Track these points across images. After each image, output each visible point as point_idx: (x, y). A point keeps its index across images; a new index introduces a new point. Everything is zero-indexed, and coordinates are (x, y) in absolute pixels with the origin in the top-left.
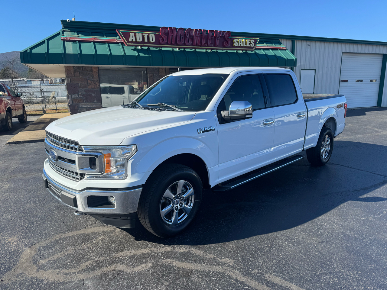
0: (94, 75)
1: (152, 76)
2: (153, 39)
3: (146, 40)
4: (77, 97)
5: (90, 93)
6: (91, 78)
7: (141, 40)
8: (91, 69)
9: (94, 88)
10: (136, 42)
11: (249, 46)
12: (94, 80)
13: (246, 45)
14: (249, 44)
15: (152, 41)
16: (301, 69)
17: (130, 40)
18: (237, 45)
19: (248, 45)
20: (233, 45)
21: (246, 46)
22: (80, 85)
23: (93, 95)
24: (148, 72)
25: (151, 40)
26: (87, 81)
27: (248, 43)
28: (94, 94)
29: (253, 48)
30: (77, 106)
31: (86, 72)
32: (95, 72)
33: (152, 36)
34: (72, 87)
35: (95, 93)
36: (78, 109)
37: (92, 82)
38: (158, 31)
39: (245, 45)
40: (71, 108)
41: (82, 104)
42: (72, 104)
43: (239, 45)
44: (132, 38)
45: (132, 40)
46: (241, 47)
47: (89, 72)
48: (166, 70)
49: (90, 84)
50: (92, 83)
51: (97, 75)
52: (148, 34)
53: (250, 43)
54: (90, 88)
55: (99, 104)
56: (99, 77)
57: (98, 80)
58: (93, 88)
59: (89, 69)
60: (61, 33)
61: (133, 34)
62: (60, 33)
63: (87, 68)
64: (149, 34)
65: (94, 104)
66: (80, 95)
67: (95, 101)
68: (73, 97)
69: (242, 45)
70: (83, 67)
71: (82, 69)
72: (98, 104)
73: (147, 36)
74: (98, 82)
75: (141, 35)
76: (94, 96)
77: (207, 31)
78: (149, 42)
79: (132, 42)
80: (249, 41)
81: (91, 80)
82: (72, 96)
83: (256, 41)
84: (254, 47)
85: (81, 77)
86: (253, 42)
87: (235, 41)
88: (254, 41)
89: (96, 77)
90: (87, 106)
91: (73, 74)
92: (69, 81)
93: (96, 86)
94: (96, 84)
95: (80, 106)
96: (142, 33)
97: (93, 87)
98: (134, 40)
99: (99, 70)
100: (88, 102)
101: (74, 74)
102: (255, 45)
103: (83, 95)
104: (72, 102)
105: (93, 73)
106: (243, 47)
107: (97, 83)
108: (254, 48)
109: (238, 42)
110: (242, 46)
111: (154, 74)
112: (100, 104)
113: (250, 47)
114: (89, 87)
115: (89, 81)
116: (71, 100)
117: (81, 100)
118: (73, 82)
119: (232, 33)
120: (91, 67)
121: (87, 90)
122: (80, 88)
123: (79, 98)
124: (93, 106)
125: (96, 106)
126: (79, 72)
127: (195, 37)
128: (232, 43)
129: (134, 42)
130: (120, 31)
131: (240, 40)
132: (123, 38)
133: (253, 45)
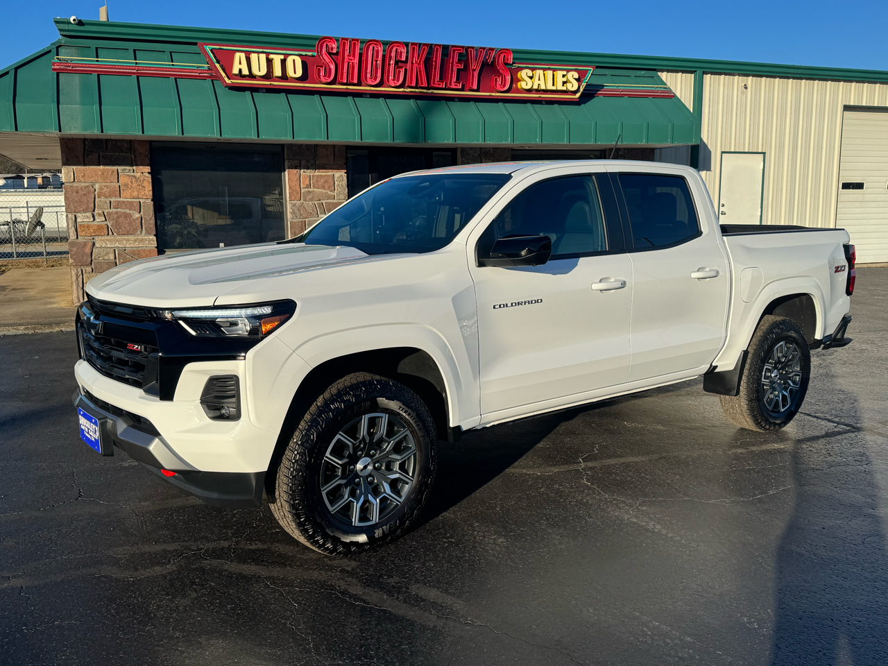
0: (138, 163)
1: (297, 166)
3: (278, 72)
4: (91, 220)
5: (128, 210)
6: (129, 171)
7: (264, 71)
8: (131, 145)
9: (138, 198)
10: (252, 76)
11: (564, 88)
12: (137, 176)
13: (553, 85)
14: (564, 83)
15: (295, 73)
16: (723, 152)
17: (236, 71)
18: (529, 87)
19: (560, 87)
20: (519, 86)
21: (554, 88)
22: (101, 189)
23: (135, 215)
24: (286, 157)
25: (290, 73)
27: (560, 80)
28: (139, 212)
30: (89, 245)
31: (117, 154)
32: (140, 154)
33: (294, 60)
34: (77, 192)
35: (142, 210)
36: (92, 255)
37: (134, 180)
38: (311, 47)
39: (550, 87)
40: (75, 249)
41: (103, 240)
42: (77, 238)
43: (535, 87)
44: (240, 67)
45: (240, 70)
46: (539, 91)
47: (124, 154)
48: (334, 152)
49: (126, 185)
50: (132, 182)
51: (147, 161)
52: (282, 57)
53: (565, 79)
54: (126, 196)
55: (149, 240)
56: (151, 169)
57: (149, 176)
58: (134, 198)
59: (125, 145)
60: (54, 51)
61: (243, 55)
62: (50, 51)
63: (119, 144)
64: (286, 56)
65: (135, 241)
66: (99, 215)
67: (139, 233)
68: (78, 220)
69: (543, 87)
70: (109, 140)
71: (107, 146)
72: (146, 240)
73: (281, 60)
74: (149, 182)
76: (137, 218)
77: (445, 48)
78: (284, 77)
79: (239, 76)
81: (129, 176)
82: (76, 218)
83: (582, 74)
85: (102, 167)
86: (575, 79)
87: (524, 74)
88: (576, 76)
89: (143, 168)
90: (117, 244)
91: (81, 158)
92: (70, 176)
93: (143, 193)
94: (144, 187)
95: (98, 245)
96: (268, 54)
97: (135, 194)
98: (245, 72)
99: (151, 149)
100: (119, 234)
101: (84, 160)
102: (580, 85)
103: (107, 216)
104: (78, 235)
105: (135, 157)
106: (546, 91)
107: (145, 184)
108: (577, 95)
109: (531, 78)
110: (543, 90)
111: (303, 162)
112: (154, 241)
113: (568, 92)
114: (123, 194)
115: (124, 180)
116: (73, 229)
117: (100, 228)
118: (82, 179)
119: (515, 52)
120: (131, 141)
121: (119, 202)
122: (99, 197)
123: (95, 223)
124: (132, 245)
125: (141, 245)
126: (96, 155)
127: (412, 63)
128: (515, 80)
129: (244, 77)
130: (208, 48)
131: (538, 71)
132: (217, 65)
133: (573, 86)
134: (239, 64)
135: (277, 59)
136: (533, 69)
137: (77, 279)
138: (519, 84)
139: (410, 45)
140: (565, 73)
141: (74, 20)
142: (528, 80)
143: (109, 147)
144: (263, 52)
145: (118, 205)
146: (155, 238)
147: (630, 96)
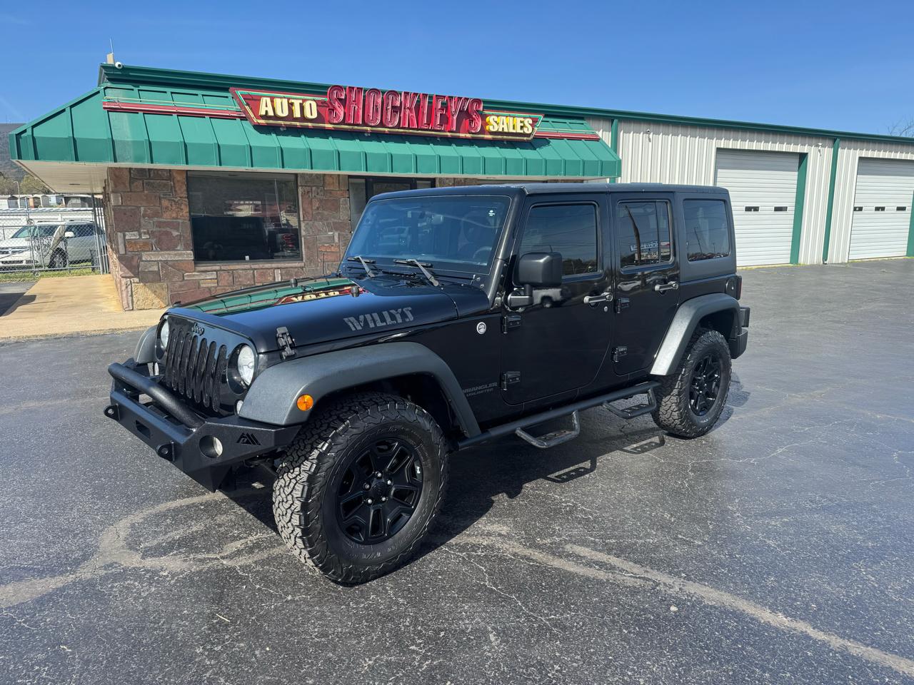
0: (177, 189)
1: (308, 192)
2: (311, 110)
3: (297, 114)
4: (138, 237)
5: (168, 229)
6: (170, 195)
7: (286, 113)
8: (170, 175)
9: (177, 218)
10: (276, 117)
11: (522, 132)
12: (176, 200)
13: (514, 128)
14: (522, 127)
15: (311, 115)
17: (263, 113)
18: (495, 130)
19: (519, 131)
20: (488, 129)
21: (514, 131)
22: (145, 211)
23: (175, 233)
24: (299, 184)
25: (308, 115)
26: (160, 203)
27: (518, 125)
28: (178, 231)
29: (528, 135)
30: (136, 259)
31: (158, 181)
32: (178, 181)
33: (310, 104)
34: (125, 214)
35: (180, 229)
36: (138, 267)
37: (173, 204)
38: (324, 94)
39: (511, 130)
40: (123, 263)
41: (148, 255)
42: (126, 253)
43: (500, 130)
44: (267, 109)
45: (267, 112)
46: (503, 133)
47: (164, 181)
48: (339, 180)
49: (167, 208)
50: (171, 205)
51: (185, 188)
52: (301, 101)
53: (522, 125)
54: (167, 217)
55: (188, 254)
56: (188, 194)
57: (187, 200)
58: (173, 218)
59: (166, 174)
60: (102, 92)
61: (268, 100)
62: (98, 93)
63: (160, 173)
64: (304, 100)
65: (176, 255)
66: (145, 233)
67: (178, 248)
68: (127, 238)
69: (506, 130)
70: (152, 169)
71: (149, 174)
72: (185, 254)
73: (300, 104)
74: (186, 205)
75: (285, 101)
76: (177, 236)
77: (431, 97)
78: (303, 118)
79: (266, 117)
80: (521, 122)
81: (169, 200)
82: (124, 236)
83: (535, 121)
84: (530, 134)
85: (146, 192)
86: (530, 124)
87: (490, 119)
88: (531, 122)
89: (182, 193)
90: (160, 258)
91: (128, 185)
92: (118, 200)
93: (181, 215)
94: (182, 209)
95: (144, 259)
96: (289, 99)
97: (174, 215)
98: (271, 113)
99: (187, 178)
100: (161, 250)
101: (130, 186)
102: (533, 129)
103: (152, 234)
104: (126, 250)
105: (174, 184)
106: (509, 134)
107: (183, 207)
108: (531, 137)
109: (496, 122)
110: (506, 133)
111: (314, 188)
112: (191, 254)
113: (524, 135)
114: (165, 215)
115: (165, 203)
116: (123, 245)
117: (145, 244)
118: (128, 203)
119: (485, 102)
120: (170, 170)
121: (160, 222)
122: (144, 217)
123: (141, 240)
124: (173, 259)
125: (180, 259)
126: (141, 181)
127: (405, 108)
128: (485, 124)
129: (270, 118)
130: (239, 92)
131: (502, 117)
132: (247, 107)
133: (528, 130)
134: (265, 107)
135: (297, 103)
136: (498, 116)
137: (127, 287)
138: (487, 127)
139: (403, 94)
140: (522, 119)
141: (119, 65)
142: (495, 124)
143: (152, 175)
144: (285, 98)
145: (160, 225)
146: (192, 252)
147: (569, 139)
